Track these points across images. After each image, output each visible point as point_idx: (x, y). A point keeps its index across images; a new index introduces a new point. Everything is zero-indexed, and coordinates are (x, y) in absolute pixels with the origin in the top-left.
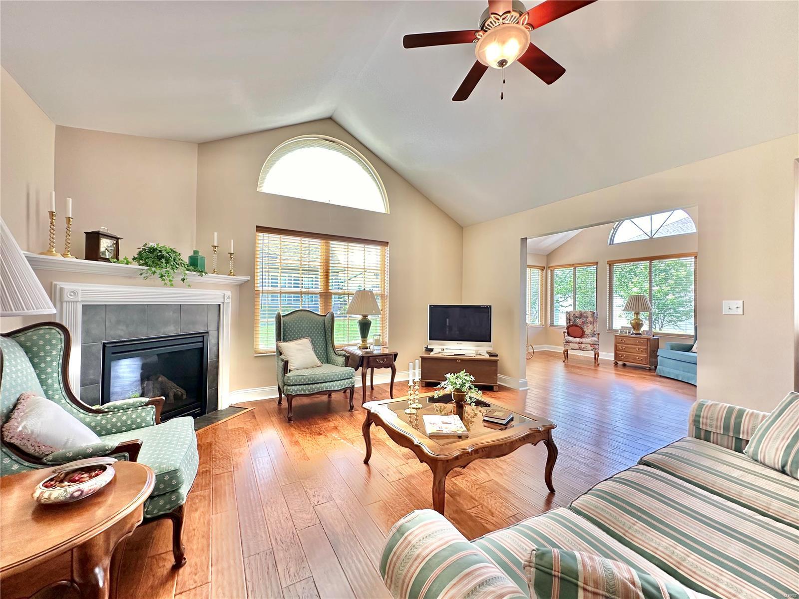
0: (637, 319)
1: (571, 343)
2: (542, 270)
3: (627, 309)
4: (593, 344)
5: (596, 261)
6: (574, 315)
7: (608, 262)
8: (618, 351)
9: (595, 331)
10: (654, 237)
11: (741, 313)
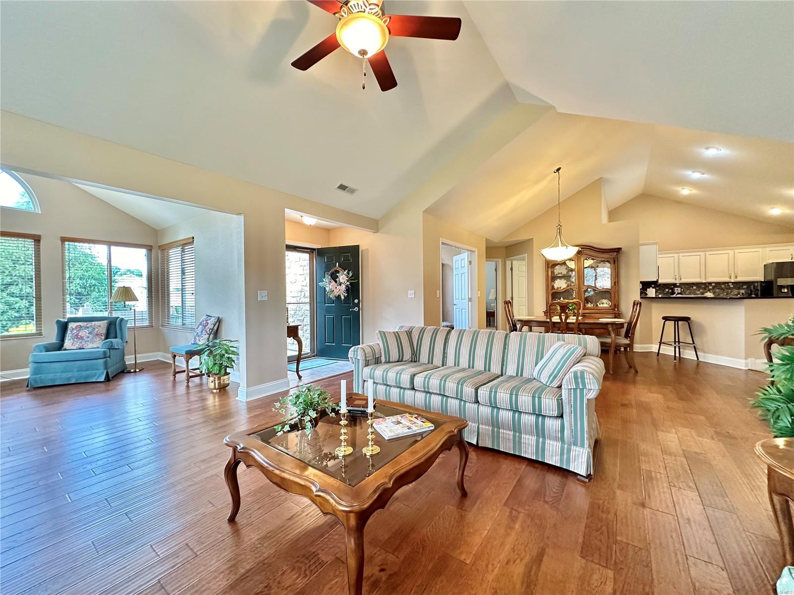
11: (267, 299)
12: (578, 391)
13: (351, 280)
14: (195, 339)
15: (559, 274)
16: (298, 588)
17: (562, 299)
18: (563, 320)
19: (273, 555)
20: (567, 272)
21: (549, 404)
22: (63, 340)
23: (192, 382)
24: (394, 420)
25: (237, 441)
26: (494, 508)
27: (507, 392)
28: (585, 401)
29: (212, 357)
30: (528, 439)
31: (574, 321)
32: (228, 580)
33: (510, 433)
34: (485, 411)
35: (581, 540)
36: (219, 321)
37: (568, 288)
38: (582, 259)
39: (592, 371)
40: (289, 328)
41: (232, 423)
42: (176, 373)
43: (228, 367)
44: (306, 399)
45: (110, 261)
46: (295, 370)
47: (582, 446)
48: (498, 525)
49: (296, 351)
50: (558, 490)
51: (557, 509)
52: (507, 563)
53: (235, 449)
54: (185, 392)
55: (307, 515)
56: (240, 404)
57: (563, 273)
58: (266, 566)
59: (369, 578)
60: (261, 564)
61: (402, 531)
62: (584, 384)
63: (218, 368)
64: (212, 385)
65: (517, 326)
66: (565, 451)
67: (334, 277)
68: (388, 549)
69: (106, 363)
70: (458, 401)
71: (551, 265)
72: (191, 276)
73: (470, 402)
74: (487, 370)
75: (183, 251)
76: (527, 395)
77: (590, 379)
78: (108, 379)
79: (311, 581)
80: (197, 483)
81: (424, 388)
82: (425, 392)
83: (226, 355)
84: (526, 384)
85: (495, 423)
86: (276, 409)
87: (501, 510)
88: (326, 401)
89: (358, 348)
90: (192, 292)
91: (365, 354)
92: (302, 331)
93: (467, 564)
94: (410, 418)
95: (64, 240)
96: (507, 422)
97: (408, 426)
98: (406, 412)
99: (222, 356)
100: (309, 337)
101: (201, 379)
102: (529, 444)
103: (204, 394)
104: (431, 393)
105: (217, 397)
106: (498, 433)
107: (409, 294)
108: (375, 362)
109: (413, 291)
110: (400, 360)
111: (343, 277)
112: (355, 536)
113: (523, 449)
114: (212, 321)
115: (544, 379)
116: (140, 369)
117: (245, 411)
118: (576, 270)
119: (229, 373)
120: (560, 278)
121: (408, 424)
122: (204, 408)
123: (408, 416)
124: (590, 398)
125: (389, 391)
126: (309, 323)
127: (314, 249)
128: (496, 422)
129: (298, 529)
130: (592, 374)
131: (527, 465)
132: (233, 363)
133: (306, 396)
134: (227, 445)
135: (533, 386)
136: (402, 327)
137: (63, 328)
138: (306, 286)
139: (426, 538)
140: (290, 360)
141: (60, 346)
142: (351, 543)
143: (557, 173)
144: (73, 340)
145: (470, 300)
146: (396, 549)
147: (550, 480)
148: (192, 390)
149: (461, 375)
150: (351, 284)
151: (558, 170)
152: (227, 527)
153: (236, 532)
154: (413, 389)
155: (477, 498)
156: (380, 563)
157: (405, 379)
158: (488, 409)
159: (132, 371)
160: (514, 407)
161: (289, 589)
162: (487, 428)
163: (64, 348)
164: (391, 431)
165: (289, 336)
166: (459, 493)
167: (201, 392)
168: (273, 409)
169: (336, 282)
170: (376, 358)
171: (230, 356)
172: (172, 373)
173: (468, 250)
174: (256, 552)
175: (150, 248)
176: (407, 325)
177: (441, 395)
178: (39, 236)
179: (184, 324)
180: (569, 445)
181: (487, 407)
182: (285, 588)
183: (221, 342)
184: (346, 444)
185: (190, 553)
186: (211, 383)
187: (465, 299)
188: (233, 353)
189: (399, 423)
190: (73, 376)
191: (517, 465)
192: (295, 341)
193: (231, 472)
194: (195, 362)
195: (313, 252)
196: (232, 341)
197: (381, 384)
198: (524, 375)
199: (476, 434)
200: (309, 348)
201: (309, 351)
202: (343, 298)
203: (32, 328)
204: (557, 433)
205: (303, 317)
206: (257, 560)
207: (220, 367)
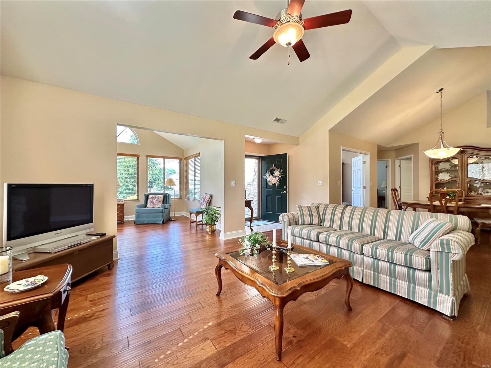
11: (235, 185)
12: (444, 254)
13: (283, 174)
14: (200, 205)
15: (442, 169)
16: (249, 334)
17: (445, 188)
18: (443, 204)
19: (238, 315)
20: (451, 168)
21: (418, 260)
22: (147, 203)
23: (199, 228)
24: (304, 256)
25: (221, 255)
26: (371, 321)
27: (385, 249)
28: (450, 262)
29: (208, 215)
30: (402, 283)
31: (454, 205)
32: (217, 321)
33: (387, 277)
34: (369, 260)
35: (438, 355)
36: (211, 196)
37: (452, 180)
38: (466, 157)
39: (457, 240)
40: (246, 201)
41: (217, 249)
42: (191, 222)
43: (215, 221)
44: (255, 238)
45: (164, 166)
46: (249, 226)
47: (448, 294)
48: (372, 332)
49: (250, 215)
50: (424, 321)
51: (421, 333)
52: (376, 354)
53: (220, 259)
54: (195, 232)
55: (254, 301)
56: (221, 241)
57: (446, 168)
58: (234, 319)
59: (286, 339)
60: (231, 318)
61: (307, 320)
62: (449, 249)
63: (211, 221)
64: (208, 230)
65: (402, 207)
66: (432, 296)
67: (272, 173)
68: (298, 327)
69: (163, 215)
70: (348, 252)
71: (435, 162)
72: (199, 173)
73: (357, 254)
74: (372, 234)
75: (195, 160)
76: (401, 252)
77: (454, 246)
78: (163, 223)
79: (256, 332)
80: (202, 275)
81: (326, 241)
82: (326, 244)
83: (215, 215)
84: (401, 246)
85: (376, 270)
86: (240, 242)
87: (376, 324)
88: (265, 241)
89: (285, 215)
90: (199, 181)
91: (289, 218)
92: (253, 204)
93: (348, 347)
94: (314, 257)
95: (148, 156)
96: (384, 270)
97: (312, 260)
98: (312, 253)
99: (213, 215)
100: (257, 208)
101: (203, 226)
102: (402, 287)
103: (204, 234)
104: (330, 245)
105: (210, 236)
106: (378, 276)
107: (319, 184)
108: (295, 223)
109: (322, 181)
110: (311, 224)
111: (277, 173)
112: (279, 310)
113: (397, 289)
114: (208, 196)
115: (417, 243)
116: (176, 219)
117: (223, 245)
118: (460, 165)
119: (216, 224)
120: (444, 172)
121: (313, 259)
122: (204, 241)
123: (313, 255)
124: (455, 260)
125: (303, 241)
126: (257, 200)
127: (261, 157)
128: (377, 268)
129: (250, 306)
130: (457, 242)
131: (400, 301)
132: (218, 219)
133: (255, 237)
134: (217, 257)
135: (407, 247)
136: (313, 203)
137: (147, 197)
138: (256, 178)
139: (322, 327)
140: (247, 220)
141: (146, 206)
142: (276, 314)
143: (440, 92)
144: (151, 203)
145: (364, 188)
146: (303, 328)
147: (418, 314)
148: (198, 232)
149: (352, 236)
150: (281, 177)
151: (442, 89)
152: (216, 298)
153: (220, 301)
154: (319, 241)
155: (359, 313)
156: (293, 333)
157: (314, 235)
158: (370, 259)
159: (173, 220)
160: (390, 260)
161: (245, 332)
162: (370, 272)
163: (147, 207)
164: (302, 261)
165: (246, 206)
166: (346, 309)
167: (202, 233)
168: (238, 242)
169: (273, 176)
170: (295, 221)
171: (217, 215)
172: (190, 222)
173: (363, 154)
174: (229, 312)
175: (180, 159)
176: (316, 202)
177: (337, 247)
178: (139, 155)
179: (195, 198)
180: (436, 292)
181: (370, 258)
182: (243, 332)
183: (212, 208)
184: (275, 264)
185: (200, 305)
186: (208, 228)
187: (360, 187)
188: (218, 214)
189: (307, 258)
190: (150, 220)
191: (392, 300)
192: (249, 209)
193: (218, 270)
194: (200, 218)
195: (260, 158)
196: (217, 207)
197: (298, 237)
198: (402, 240)
199: (362, 275)
200: (257, 214)
201: (257, 216)
202: (277, 185)
203: (135, 197)
204: (425, 282)
205: (254, 196)
206: (230, 316)
207: (212, 221)
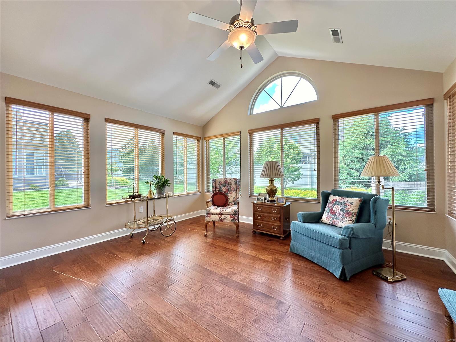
0: (272, 185)
1: (212, 214)
2: (199, 140)
3: (263, 175)
4: (232, 215)
5: (239, 131)
6: (220, 182)
7: (248, 131)
8: (256, 219)
9: (237, 198)
10: (284, 107)
22: (324, 211)
137: (326, 199)
144: (330, 213)
163: (322, 220)
